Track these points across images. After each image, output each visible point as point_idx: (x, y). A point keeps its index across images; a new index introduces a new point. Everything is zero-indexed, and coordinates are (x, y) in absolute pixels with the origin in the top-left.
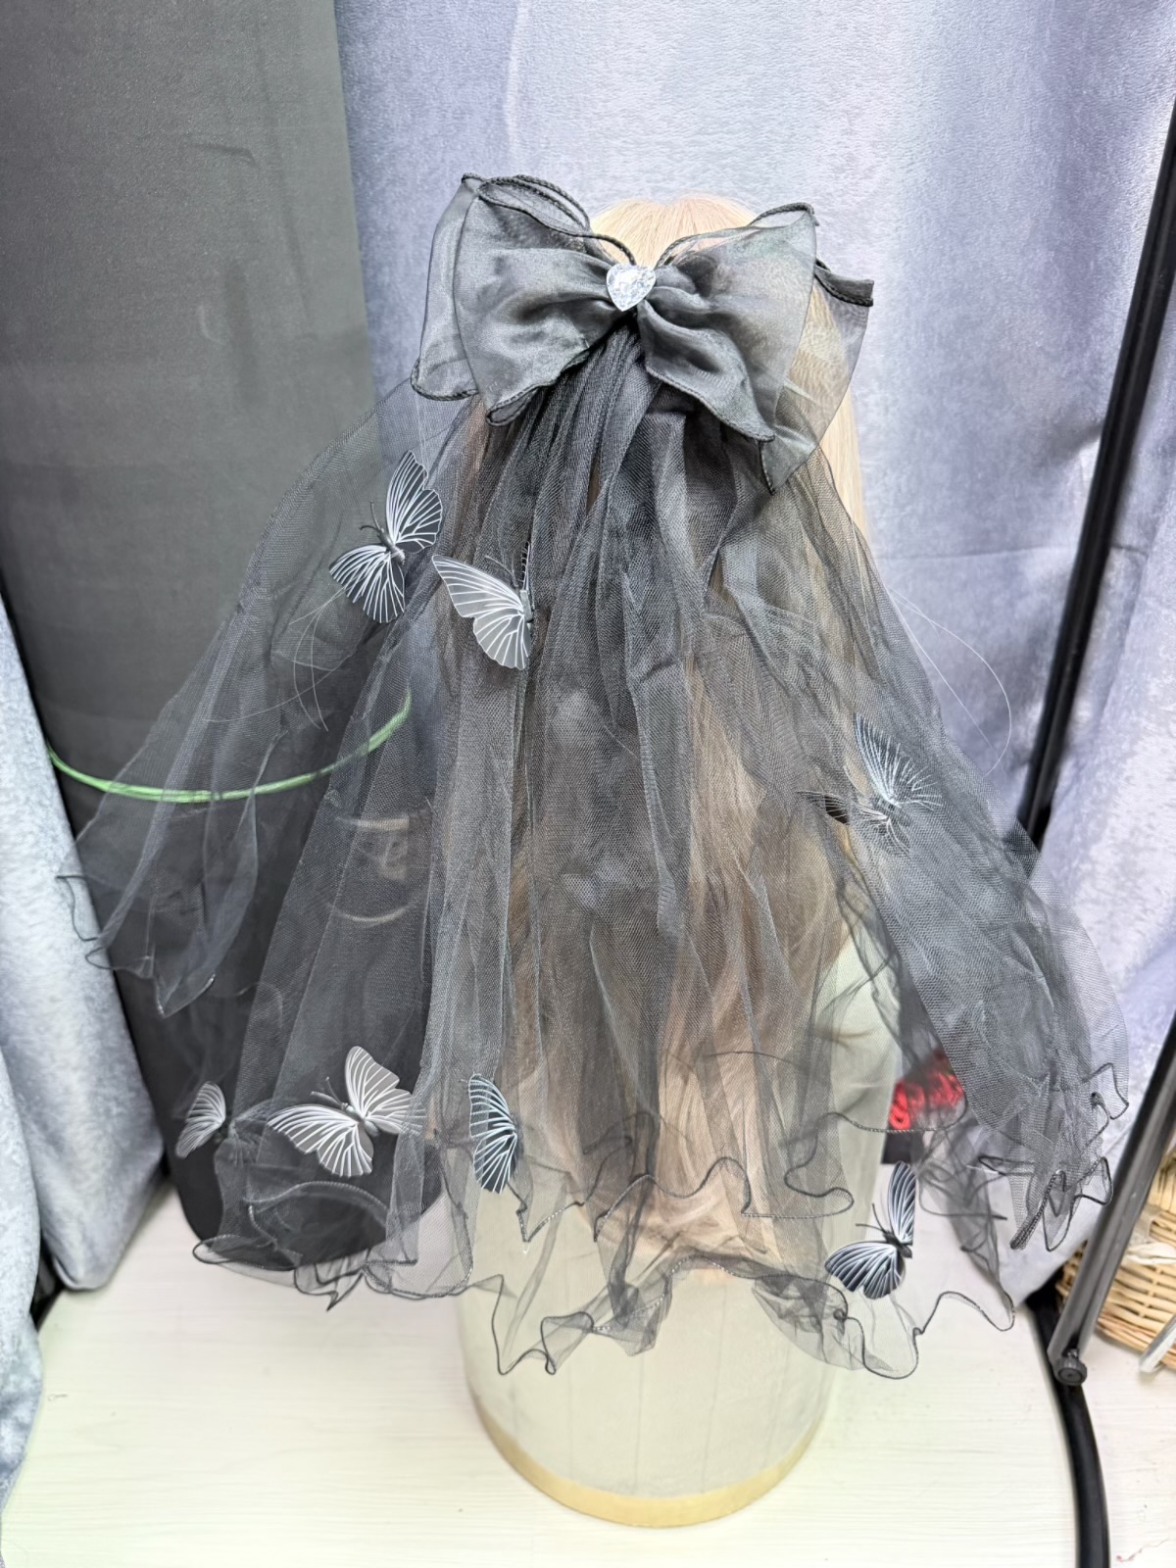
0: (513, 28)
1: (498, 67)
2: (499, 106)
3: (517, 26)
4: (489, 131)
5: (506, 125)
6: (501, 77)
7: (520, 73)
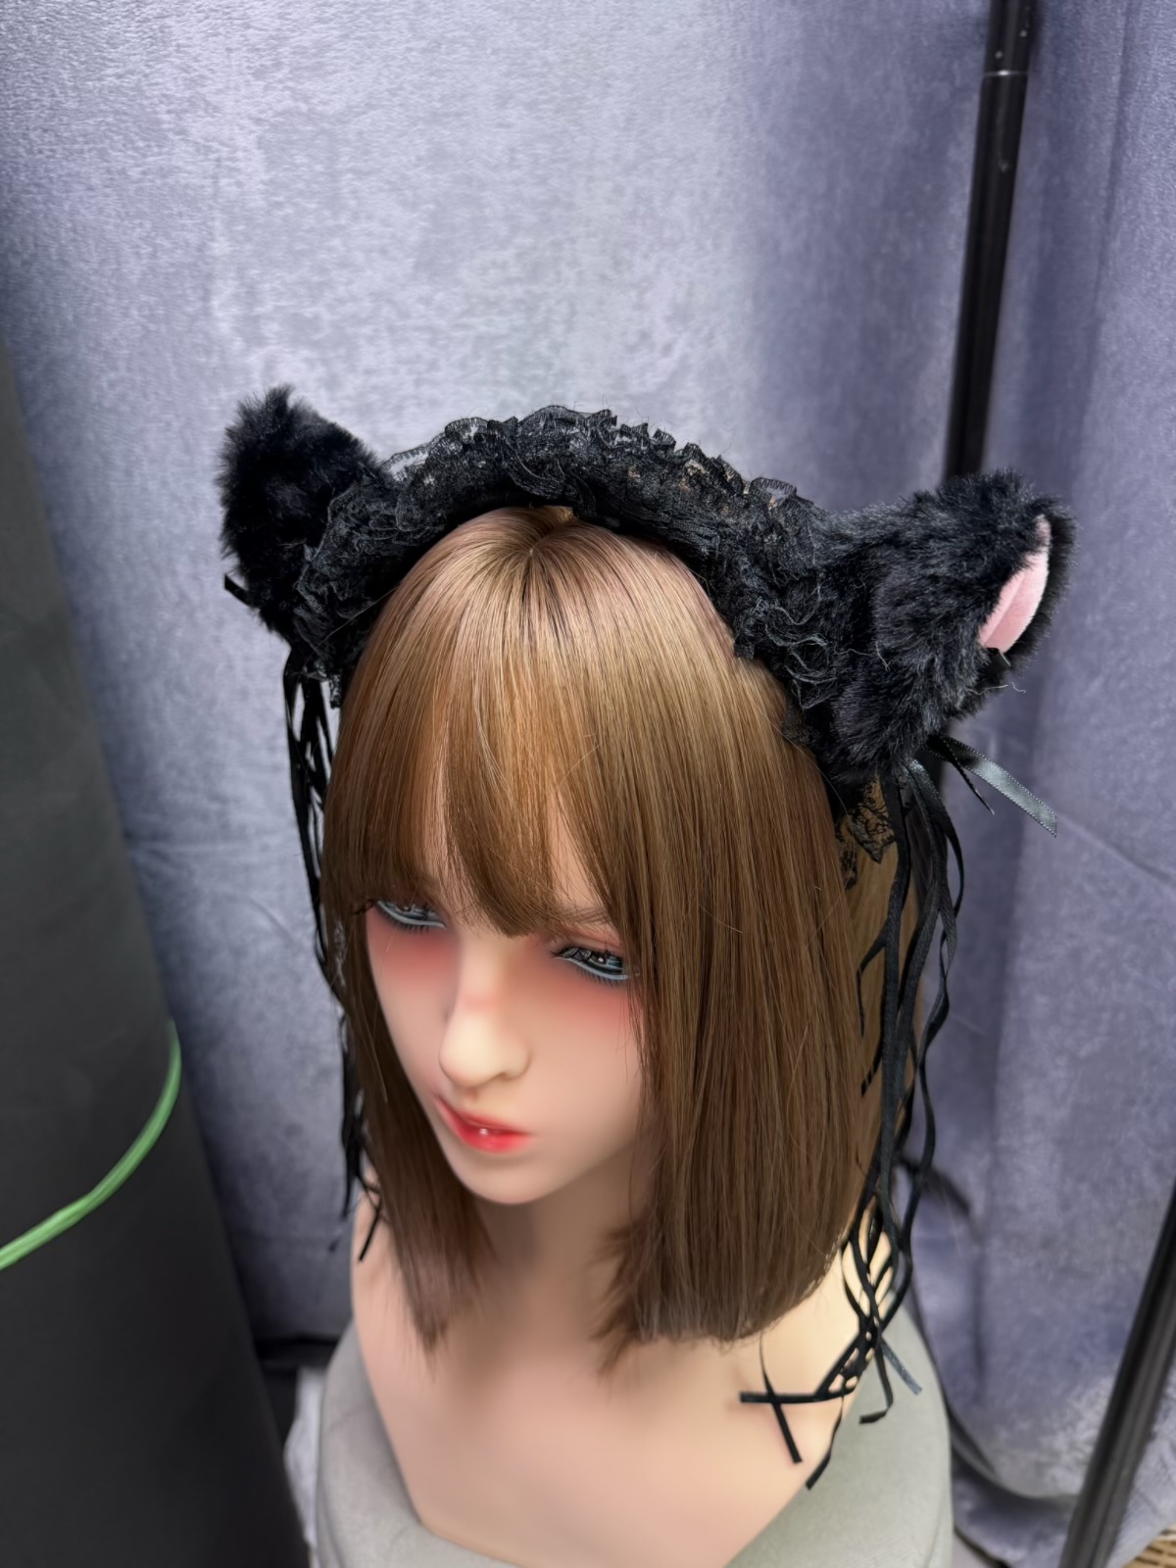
0: (215, 201)
3: (221, 201)
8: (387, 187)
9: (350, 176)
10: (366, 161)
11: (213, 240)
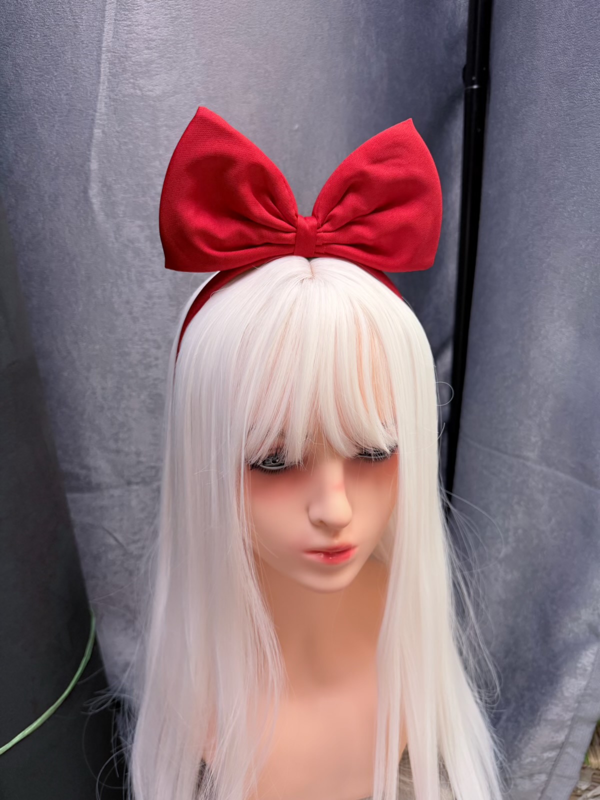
0: (91, 141)
1: (82, 166)
2: (85, 191)
3: (94, 141)
4: (79, 208)
5: (91, 203)
6: (85, 173)
7: (99, 170)
11: (89, 161)
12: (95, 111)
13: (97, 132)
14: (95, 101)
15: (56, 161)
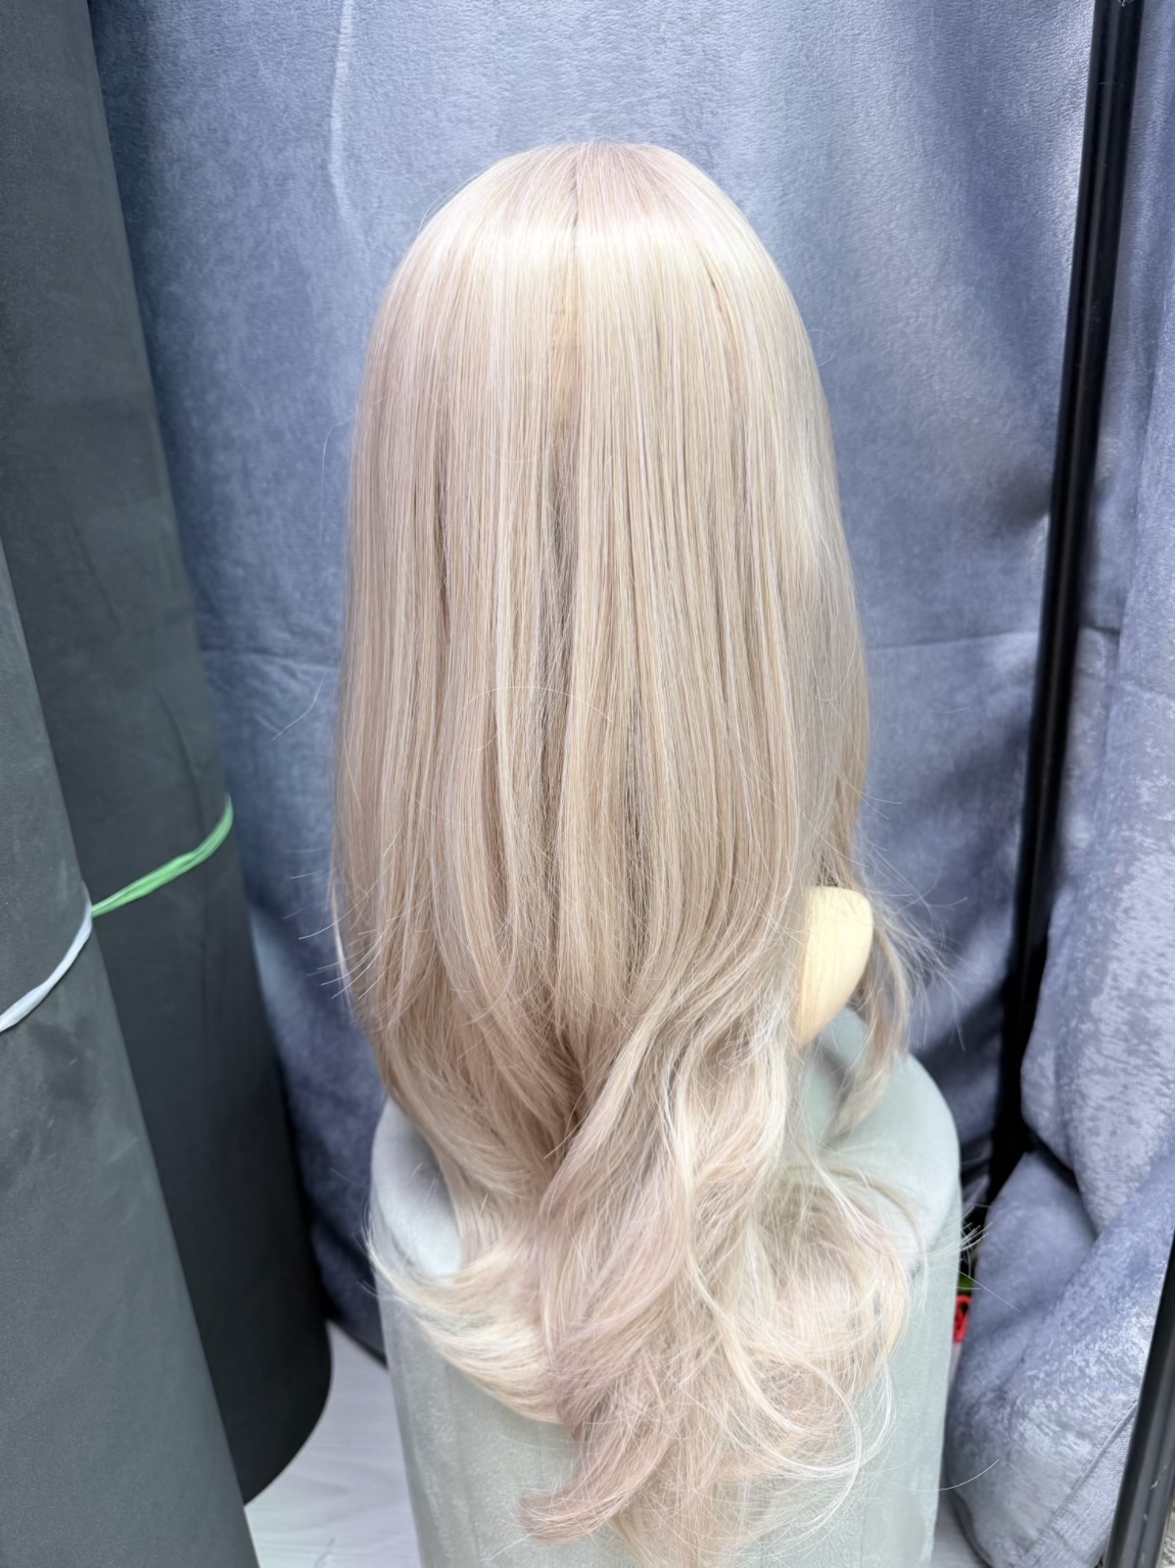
0: (332, 83)
1: (319, 125)
2: (323, 167)
3: (336, 81)
4: (315, 194)
5: (332, 186)
6: (324, 136)
7: (343, 130)
8: (474, 61)
9: (442, 53)
10: (455, 38)
11: (329, 116)
12: (338, 32)
13: (342, 68)
14: (337, 15)
15: (284, 120)
